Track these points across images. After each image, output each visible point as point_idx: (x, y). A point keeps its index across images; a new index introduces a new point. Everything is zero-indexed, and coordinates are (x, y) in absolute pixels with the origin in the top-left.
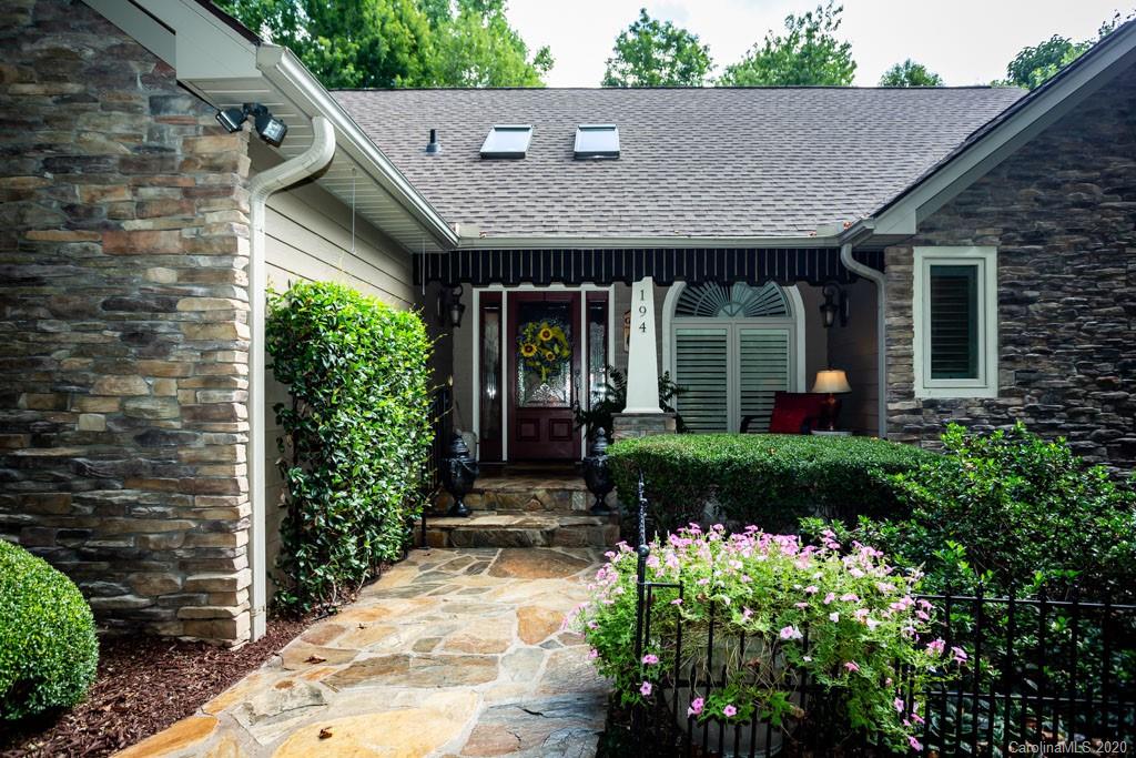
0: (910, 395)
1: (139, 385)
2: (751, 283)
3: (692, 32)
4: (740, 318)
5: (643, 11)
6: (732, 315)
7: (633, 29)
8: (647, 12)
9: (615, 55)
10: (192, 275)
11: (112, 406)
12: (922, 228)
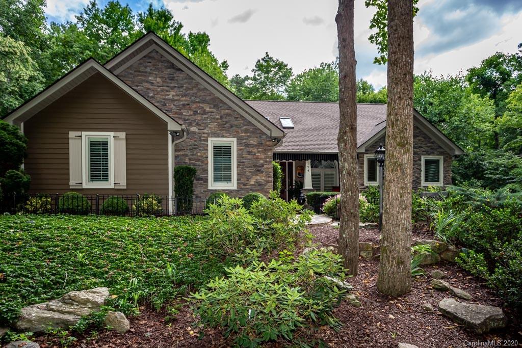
0: (363, 185)
1: (258, 177)
2: (325, 161)
3: (285, 63)
4: (324, 169)
5: (267, 53)
6: (322, 168)
7: (263, 59)
8: (268, 53)
9: (255, 69)
10: (266, 162)
11: (255, 180)
12: (366, 151)
